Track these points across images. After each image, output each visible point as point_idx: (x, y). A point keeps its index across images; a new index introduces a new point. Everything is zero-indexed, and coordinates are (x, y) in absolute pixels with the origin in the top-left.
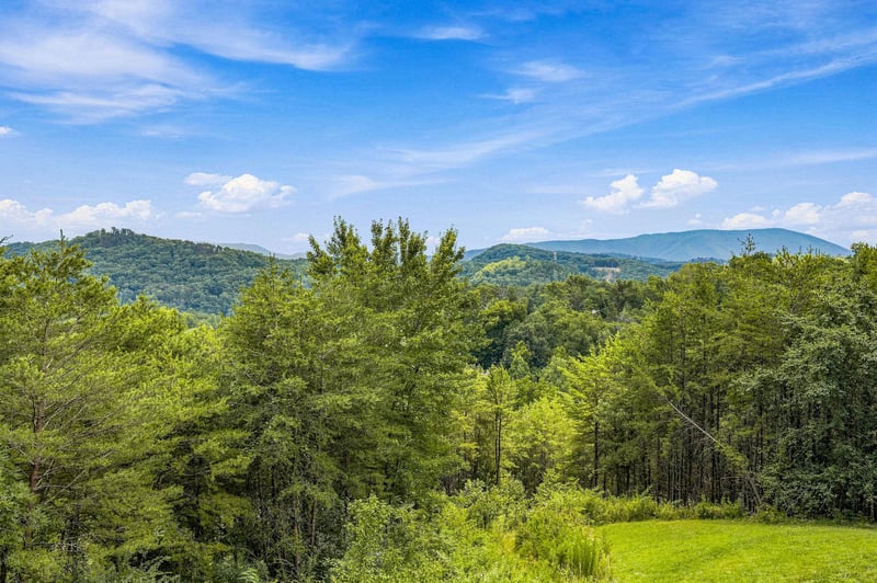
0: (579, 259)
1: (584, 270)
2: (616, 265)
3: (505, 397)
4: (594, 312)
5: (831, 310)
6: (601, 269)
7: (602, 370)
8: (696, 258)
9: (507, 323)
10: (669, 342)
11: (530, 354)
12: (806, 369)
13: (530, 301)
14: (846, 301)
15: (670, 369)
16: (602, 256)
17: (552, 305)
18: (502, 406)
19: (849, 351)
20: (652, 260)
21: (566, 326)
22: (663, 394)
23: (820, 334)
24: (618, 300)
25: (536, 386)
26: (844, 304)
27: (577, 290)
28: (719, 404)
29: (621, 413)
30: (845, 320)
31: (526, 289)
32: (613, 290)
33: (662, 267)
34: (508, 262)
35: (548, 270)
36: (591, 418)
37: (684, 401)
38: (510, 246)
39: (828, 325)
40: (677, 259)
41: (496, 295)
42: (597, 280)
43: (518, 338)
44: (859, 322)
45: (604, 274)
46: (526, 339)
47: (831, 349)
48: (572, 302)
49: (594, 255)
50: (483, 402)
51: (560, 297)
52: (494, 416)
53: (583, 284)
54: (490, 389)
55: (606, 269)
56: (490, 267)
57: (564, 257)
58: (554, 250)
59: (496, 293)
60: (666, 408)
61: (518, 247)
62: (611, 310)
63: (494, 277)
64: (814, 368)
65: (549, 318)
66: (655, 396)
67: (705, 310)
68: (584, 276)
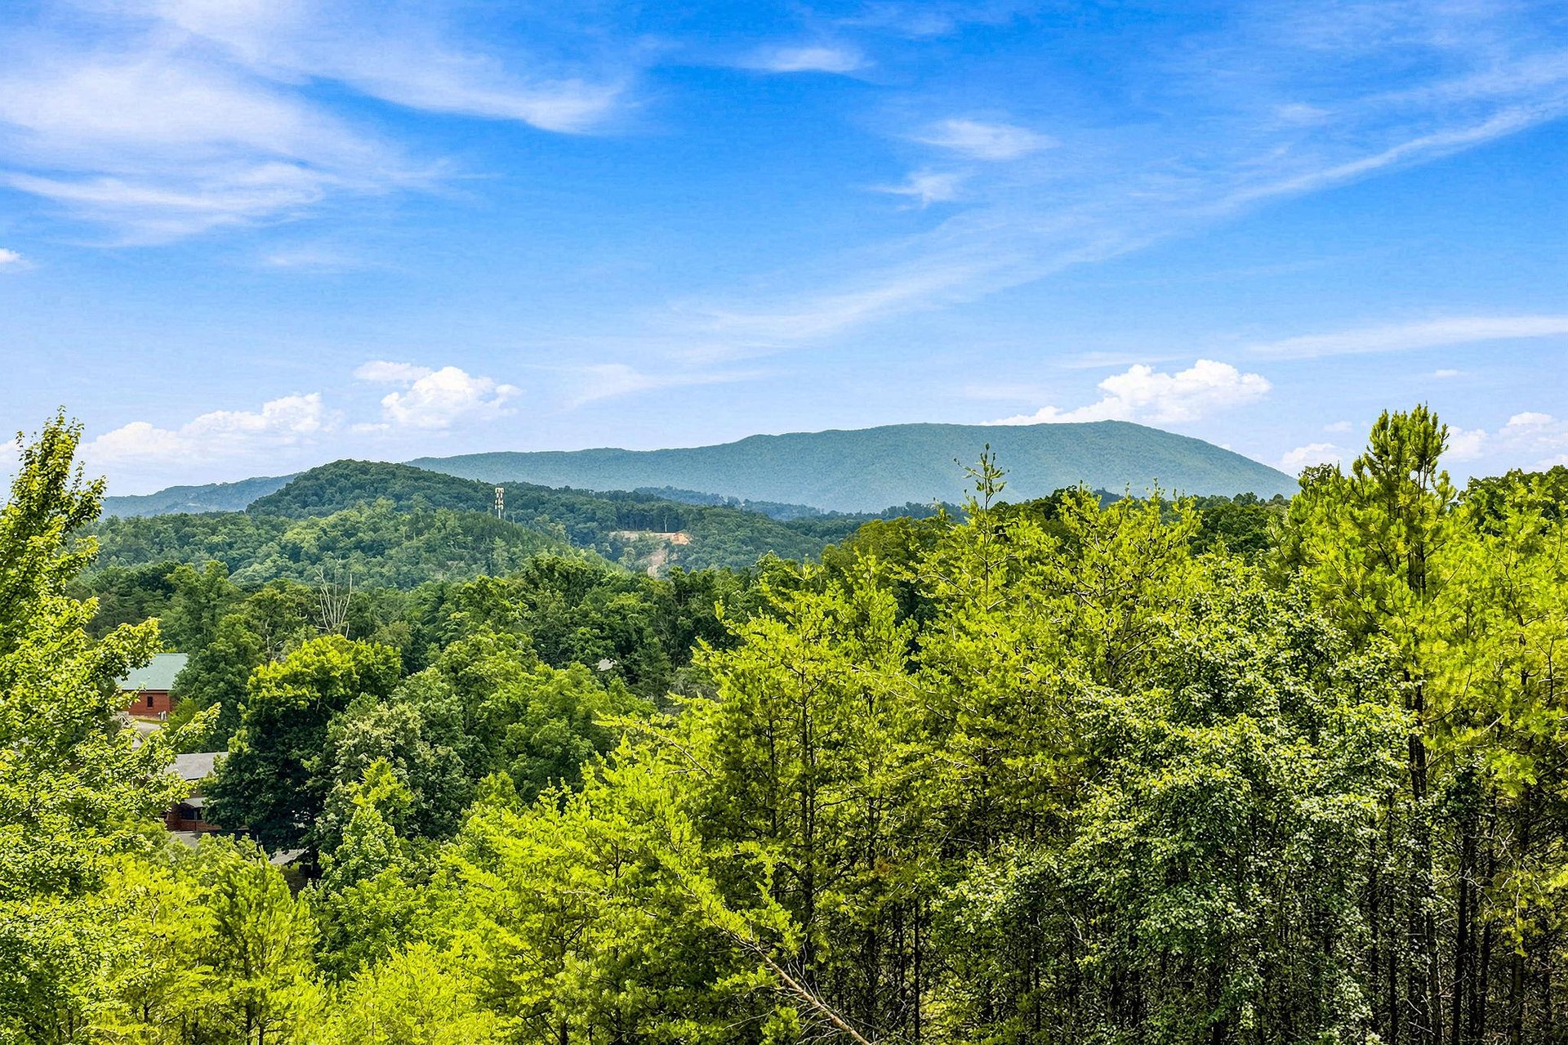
0: (571, 509)
1: (584, 539)
2: (677, 525)
3: (273, 957)
4: (604, 665)
5: (1211, 675)
6: (634, 536)
7: (577, 859)
8: (901, 503)
9: (340, 704)
10: (766, 774)
11: (408, 797)
12: (1140, 849)
13: (417, 635)
14: (1249, 642)
15: (767, 856)
16: (637, 496)
17: (477, 649)
18: (261, 983)
19: (1263, 790)
20: (780, 509)
21: (516, 711)
22: (746, 935)
23: (1181, 747)
24: (674, 627)
25: (418, 899)
26: (1245, 654)
27: (553, 601)
28: (918, 955)
29: (628, 997)
30: (1246, 701)
31: (409, 595)
32: (662, 598)
33: (808, 530)
34: (359, 514)
35: (479, 538)
36: (543, 1008)
37: (809, 950)
38: (364, 468)
39: (1201, 717)
40: (848, 507)
41: (312, 617)
42: (619, 571)
43: (372, 749)
44: (1289, 704)
45: (644, 550)
46: (398, 751)
47: (1207, 790)
48: (540, 636)
49: (615, 496)
50: (195, 976)
51: (502, 622)
52: (242, 1016)
53: (574, 583)
54: (226, 930)
55: (650, 535)
56: (300, 533)
57: (528, 500)
58: (496, 478)
59: (312, 616)
60: (757, 978)
61: (389, 472)
62: (652, 660)
63: (315, 560)
64: (1163, 846)
65: (468, 685)
66: (720, 941)
67: (864, 675)
68: (577, 558)
